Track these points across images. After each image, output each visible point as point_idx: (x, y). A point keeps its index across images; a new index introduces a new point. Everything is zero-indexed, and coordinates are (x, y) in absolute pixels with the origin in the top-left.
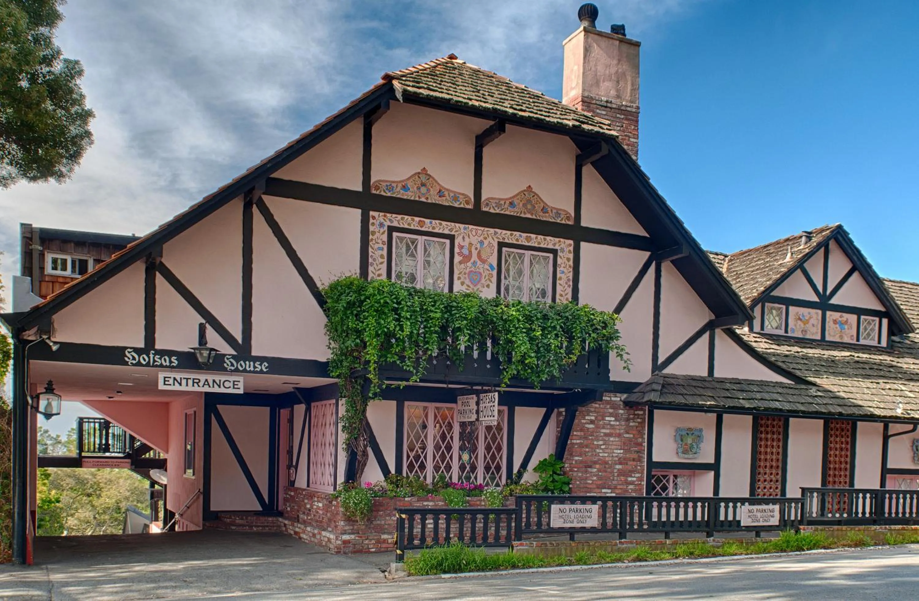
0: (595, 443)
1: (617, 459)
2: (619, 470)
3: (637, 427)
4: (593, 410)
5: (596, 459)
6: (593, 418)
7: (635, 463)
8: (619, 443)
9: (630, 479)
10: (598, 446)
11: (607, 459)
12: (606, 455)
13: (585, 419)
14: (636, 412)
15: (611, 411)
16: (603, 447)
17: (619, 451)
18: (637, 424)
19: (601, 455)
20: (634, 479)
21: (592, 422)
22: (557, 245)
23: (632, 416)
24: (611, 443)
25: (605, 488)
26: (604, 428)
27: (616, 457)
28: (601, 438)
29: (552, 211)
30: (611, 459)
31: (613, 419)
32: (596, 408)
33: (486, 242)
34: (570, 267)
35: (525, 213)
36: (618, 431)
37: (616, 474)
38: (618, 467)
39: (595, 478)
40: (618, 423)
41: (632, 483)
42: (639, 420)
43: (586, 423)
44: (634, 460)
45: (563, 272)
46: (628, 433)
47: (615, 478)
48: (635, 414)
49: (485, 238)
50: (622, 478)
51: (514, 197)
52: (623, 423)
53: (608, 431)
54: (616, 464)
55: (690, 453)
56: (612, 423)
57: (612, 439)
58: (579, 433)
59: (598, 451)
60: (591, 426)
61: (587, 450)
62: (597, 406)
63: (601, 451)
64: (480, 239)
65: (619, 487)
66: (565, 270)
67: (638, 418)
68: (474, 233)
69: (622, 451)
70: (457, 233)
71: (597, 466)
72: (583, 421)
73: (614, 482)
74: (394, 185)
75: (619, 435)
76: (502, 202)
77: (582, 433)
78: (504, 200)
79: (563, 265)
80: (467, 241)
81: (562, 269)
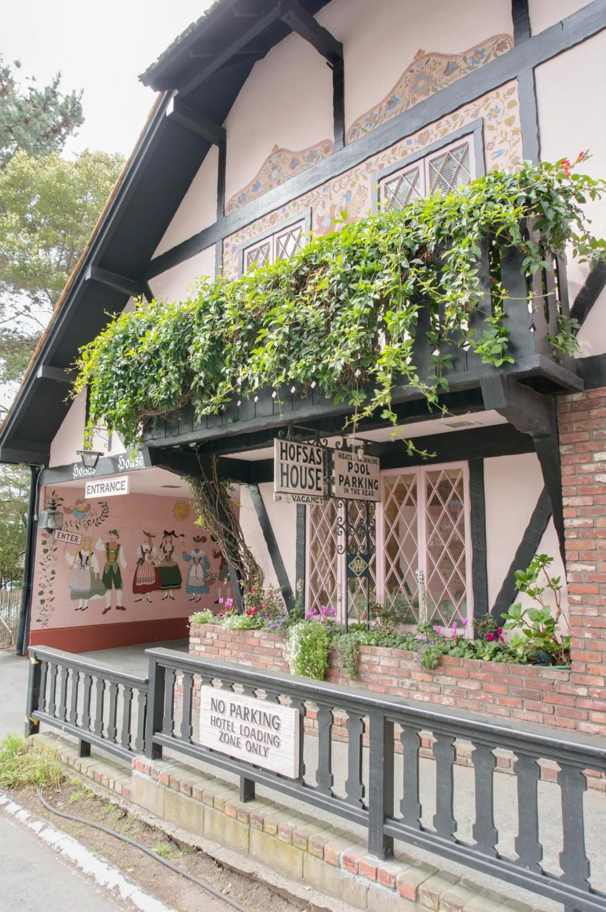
13: (591, 461)
22: (482, 109)
29: (465, 59)
33: (354, 190)
34: (515, 132)
35: (414, 100)
43: (596, 473)
45: (500, 153)
49: (353, 185)
51: (393, 90)
58: (577, 501)
64: (344, 191)
66: (505, 146)
68: (337, 188)
70: (314, 203)
72: (586, 468)
74: (245, 192)
76: (376, 112)
77: (588, 501)
78: (380, 105)
79: (499, 139)
80: (329, 204)
81: (497, 148)
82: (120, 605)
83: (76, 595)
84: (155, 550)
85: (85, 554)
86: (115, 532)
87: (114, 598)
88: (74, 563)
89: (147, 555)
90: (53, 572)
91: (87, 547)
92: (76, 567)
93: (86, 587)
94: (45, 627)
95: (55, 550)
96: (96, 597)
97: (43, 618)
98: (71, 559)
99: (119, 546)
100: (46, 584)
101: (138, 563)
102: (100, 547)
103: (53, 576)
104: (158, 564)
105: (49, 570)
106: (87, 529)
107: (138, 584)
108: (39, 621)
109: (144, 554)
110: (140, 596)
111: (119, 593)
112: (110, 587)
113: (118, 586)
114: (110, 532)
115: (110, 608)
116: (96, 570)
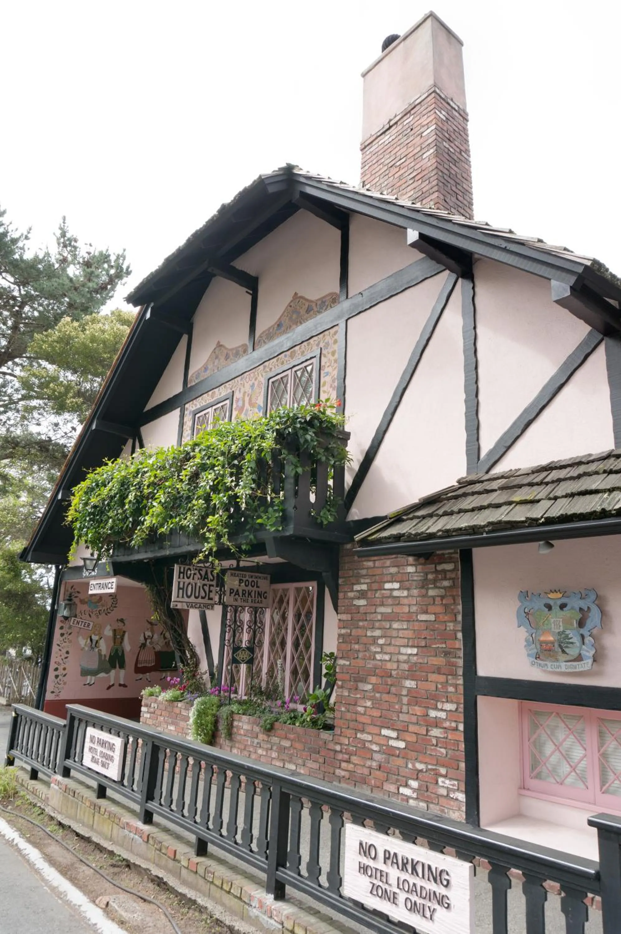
0: (369, 634)
1: (406, 666)
2: (410, 690)
3: (442, 597)
4: (364, 572)
5: (370, 664)
6: (364, 587)
7: (442, 678)
8: (409, 634)
9: (433, 714)
10: (375, 639)
11: (389, 666)
12: (387, 657)
13: (352, 591)
14: (440, 568)
15: (393, 570)
16: (381, 641)
17: (410, 651)
18: (442, 592)
19: (378, 657)
20: (443, 715)
21: (362, 595)
22: (321, 342)
23: (430, 577)
24: (394, 634)
25: (388, 728)
26: (382, 605)
27: (405, 662)
28: (377, 624)
29: (316, 305)
30: (395, 666)
31: (396, 585)
32: (368, 568)
33: (256, 383)
34: (335, 361)
36: (406, 609)
37: (405, 700)
38: (410, 684)
39: (369, 704)
40: (405, 593)
41: (437, 723)
42: (446, 583)
43: (353, 599)
44: (438, 671)
45: (327, 374)
46: (426, 612)
47: (405, 708)
48: (436, 571)
49: (256, 380)
50: (418, 710)
51: (281, 317)
52: (415, 592)
53: (389, 610)
54: (406, 679)
55: (562, 657)
56: (396, 593)
57: (396, 625)
59: (373, 649)
60: (362, 602)
61: (357, 647)
62: (370, 564)
63: (379, 650)
64: (251, 383)
65: (412, 728)
66: (330, 370)
67: (445, 579)
68: (247, 380)
69: (415, 651)
70: (235, 388)
71: (373, 680)
73: (403, 717)
74: (200, 372)
75: (409, 618)
78: (273, 326)
79: (328, 364)
80: (242, 391)
81: (326, 370)
82: (122, 683)
83: (85, 673)
84: (156, 636)
85: (95, 638)
86: (122, 620)
87: (117, 677)
88: (85, 645)
89: (148, 641)
90: (67, 652)
91: (97, 633)
92: (86, 649)
93: (94, 665)
94: (57, 698)
95: (70, 634)
96: (102, 675)
97: (56, 691)
98: (83, 642)
99: (124, 632)
100: (61, 662)
101: (141, 647)
102: (108, 632)
103: (66, 655)
104: (158, 648)
105: (64, 651)
106: (97, 617)
107: (139, 666)
108: (53, 692)
109: (146, 639)
110: (141, 676)
111: (122, 672)
112: (115, 667)
113: (122, 666)
114: (118, 620)
115: (113, 685)
116: (104, 652)
